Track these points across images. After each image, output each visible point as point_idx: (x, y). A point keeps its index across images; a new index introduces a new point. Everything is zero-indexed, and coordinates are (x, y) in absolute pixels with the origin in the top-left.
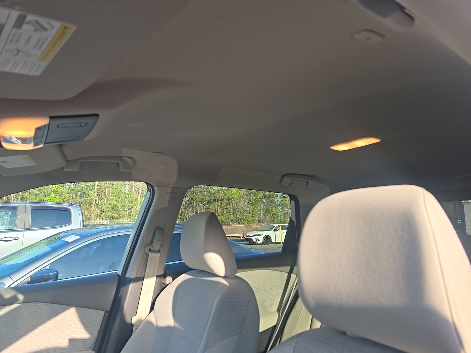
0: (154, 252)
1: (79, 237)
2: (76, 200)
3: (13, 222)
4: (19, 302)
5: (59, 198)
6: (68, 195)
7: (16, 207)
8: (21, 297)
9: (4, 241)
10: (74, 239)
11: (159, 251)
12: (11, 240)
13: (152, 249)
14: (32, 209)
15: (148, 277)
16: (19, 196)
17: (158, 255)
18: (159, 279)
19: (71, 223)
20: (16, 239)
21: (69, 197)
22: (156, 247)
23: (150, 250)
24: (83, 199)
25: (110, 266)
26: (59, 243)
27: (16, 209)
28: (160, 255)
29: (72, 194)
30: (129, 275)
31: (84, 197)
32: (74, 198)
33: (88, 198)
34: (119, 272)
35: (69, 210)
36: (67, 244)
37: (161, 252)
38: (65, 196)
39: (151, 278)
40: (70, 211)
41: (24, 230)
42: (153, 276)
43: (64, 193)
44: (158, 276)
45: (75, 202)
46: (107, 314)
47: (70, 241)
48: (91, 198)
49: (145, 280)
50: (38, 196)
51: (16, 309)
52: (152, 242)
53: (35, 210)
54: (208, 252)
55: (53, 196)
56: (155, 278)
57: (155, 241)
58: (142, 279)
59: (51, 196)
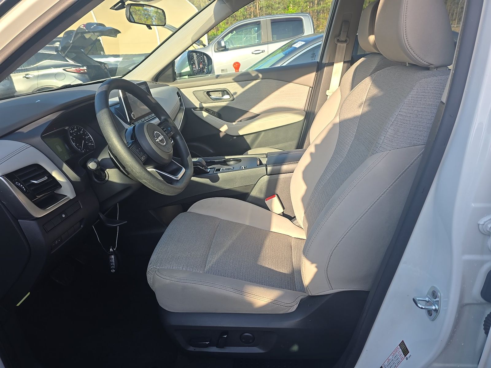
0: (342, 42)
1: (304, 43)
2: (313, 9)
3: (259, 36)
4: (259, 78)
5: (298, 9)
6: (306, 4)
7: (259, 22)
8: (260, 75)
9: (255, 54)
10: (301, 45)
11: (346, 41)
12: (260, 53)
13: (340, 40)
14: (271, 23)
15: (337, 62)
16: (263, 12)
17: (345, 45)
18: (346, 65)
19: (304, 33)
20: (263, 52)
21: (307, 6)
22: (342, 38)
23: (338, 41)
24: (320, 7)
25: (312, 55)
26: (290, 49)
27: (260, 24)
28: (347, 45)
29: (309, 2)
30: (324, 62)
31: (321, 4)
32: (312, 7)
33: (325, 5)
34: (318, 60)
35: (300, 20)
36: (296, 49)
37: (348, 42)
38: (302, 5)
39: (339, 63)
40: (302, 20)
41: (268, 44)
42: (341, 62)
43: (301, 3)
44: (344, 62)
45: (312, 11)
46: (311, 89)
47: (297, 47)
48: (328, 4)
49: (335, 64)
50: (279, 10)
51: (259, 82)
52: (340, 34)
53: (274, 22)
54: (371, 35)
55: (292, 8)
56: (342, 63)
57: (342, 33)
58: (332, 64)
59: (290, 8)
